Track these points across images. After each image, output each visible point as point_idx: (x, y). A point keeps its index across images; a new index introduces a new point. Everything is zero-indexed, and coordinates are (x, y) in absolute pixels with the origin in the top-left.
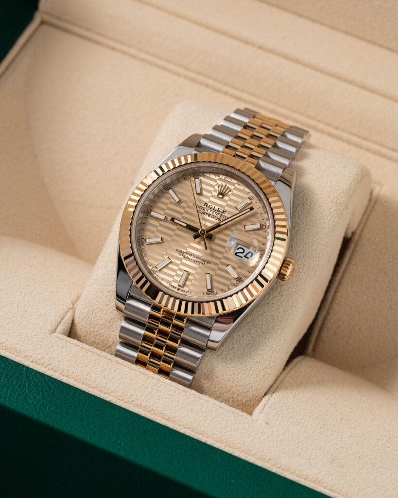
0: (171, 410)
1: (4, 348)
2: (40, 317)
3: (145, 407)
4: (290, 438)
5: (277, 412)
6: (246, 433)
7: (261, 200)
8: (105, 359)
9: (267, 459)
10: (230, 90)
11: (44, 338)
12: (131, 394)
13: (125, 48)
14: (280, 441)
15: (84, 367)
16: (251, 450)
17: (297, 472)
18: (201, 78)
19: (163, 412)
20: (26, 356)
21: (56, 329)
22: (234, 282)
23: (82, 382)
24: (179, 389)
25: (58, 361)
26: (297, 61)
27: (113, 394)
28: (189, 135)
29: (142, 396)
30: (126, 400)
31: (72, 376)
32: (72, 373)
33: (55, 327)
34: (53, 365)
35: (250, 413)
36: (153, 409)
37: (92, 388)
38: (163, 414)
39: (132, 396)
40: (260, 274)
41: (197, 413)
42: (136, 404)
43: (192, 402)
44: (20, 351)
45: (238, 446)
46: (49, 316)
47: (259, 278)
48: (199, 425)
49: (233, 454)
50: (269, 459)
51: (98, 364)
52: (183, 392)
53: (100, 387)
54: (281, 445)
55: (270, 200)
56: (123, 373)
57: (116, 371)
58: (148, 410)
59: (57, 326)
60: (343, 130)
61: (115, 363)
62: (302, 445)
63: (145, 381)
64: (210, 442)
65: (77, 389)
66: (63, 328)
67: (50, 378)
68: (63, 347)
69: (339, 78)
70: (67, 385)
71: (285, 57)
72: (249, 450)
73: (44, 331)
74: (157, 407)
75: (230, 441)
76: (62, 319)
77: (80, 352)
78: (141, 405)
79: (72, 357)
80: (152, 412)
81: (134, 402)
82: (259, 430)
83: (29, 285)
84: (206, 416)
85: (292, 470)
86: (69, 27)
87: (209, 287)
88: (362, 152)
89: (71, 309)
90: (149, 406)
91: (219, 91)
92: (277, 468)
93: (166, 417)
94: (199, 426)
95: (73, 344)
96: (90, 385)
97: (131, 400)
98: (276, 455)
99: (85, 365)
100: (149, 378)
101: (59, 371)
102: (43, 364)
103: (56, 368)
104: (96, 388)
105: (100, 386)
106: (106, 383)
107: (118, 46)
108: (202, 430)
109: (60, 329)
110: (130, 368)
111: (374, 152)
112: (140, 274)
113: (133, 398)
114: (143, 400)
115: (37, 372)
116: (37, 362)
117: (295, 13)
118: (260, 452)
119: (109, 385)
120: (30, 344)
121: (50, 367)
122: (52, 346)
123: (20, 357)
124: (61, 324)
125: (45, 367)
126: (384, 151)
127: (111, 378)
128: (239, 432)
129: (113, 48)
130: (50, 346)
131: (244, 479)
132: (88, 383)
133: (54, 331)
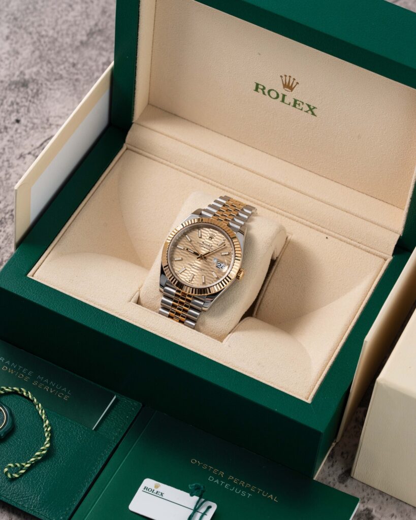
0: (184, 339)
1: (106, 308)
2: (123, 294)
3: (171, 337)
5: (234, 341)
6: (219, 350)
7: (229, 241)
8: (154, 315)
10: (219, 185)
11: (125, 304)
12: (166, 331)
13: (168, 163)
14: (235, 354)
15: (144, 318)
18: (206, 179)
20: (116, 312)
22: (215, 279)
23: (142, 325)
24: (188, 329)
25: (131, 315)
26: (253, 172)
27: (157, 331)
28: (197, 209)
29: (170, 332)
30: (163, 334)
31: (138, 322)
33: (130, 299)
35: (222, 342)
36: (176, 338)
37: (147, 327)
38: (180, 341)
40: (228, 276)
41: (196, 341)
42: (168, 336)
43: (194, 336)
44: (114, 310)
45: (215, 356)
46: (128, 294)
47: (227, 278)
48: (197, 346)
49: (213, 360)
50: (229, 363)
51: (151, 317)
52: (190, 331)
53: (151, 327)
54: (235, 356)
55: (233, 241)
56: (162, 322)
57: (159, 320)
60: (275, 207)
61: (159, 317)
63: (172, 325)
64: (201, 354)
65: (140, 328)
67: (128, 323)
68: (134, 309)
70: (136, 326)
71: (247, 169)
73: (125, 301)
74: (178, 338)
75: (211, 354)
76: (134, 295)
77: (142, 311)
79: (138, 313)
82: (225, 349)
83: (118, 279)
84: (200, 342)
86: (141, 151)
87: (203, 282)
88: (283, 218)
89: (138, 291)
91: (214, 186)
93: (182, 342)
95: (139, 307)
98: (233, 360)
100: (175, 324)
101: (132, 320)
102: (124, 316)
104: (149, 328)
106: (154, 326)
107: (165, 162)
109: (133, 300)
110: (165, 319)
111: (290, 218)
112: (171, 275)
113: (166, 333)
114: (172, 334)
115: (122, 320)
116: (122, 315)
120: (118, 307)
122: (129, 308)
123: (114, 313)
124: (134, 298)
125: (125, 318)
126: (295, 217)
127: (156, 323)
128: (216, 350)
129: (162, 163)
132: (145, 326)
133: (130, 301)
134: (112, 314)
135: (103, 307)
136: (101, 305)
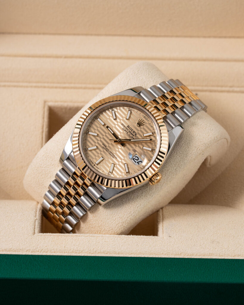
0: (118, 248)
1: (13, 251)
2: (23, 229)
3: (103, 252)
4: (185, 239)
5: (171, 229)
6: (162, 245)
8: (69, 237)
9: (180, 254)
10: (58, 85)
11: (32, 238)
12: (93, 248)
14: (181, 242)
15: (61, 244)
16: (169, 253)
17: (198, 254)
18: (39, 85)
19: (114, 251)
20: (27, 251)
21: (34, 232)
23: (64, 252)
24: (115, 237)
25: (46, 246)
27: (83, 252)
29: (99, 247)
30: (92, 252)
31: (57, 251)
32: (56, 249)
33: (34, 231)
34: (44, 249)
36: (108, 252)
37: (70, 253)
38: (115, 252)
39: (94, 249)
41: (132, 245)
42: (98, 252)
43: (126, 241)
44: (23, 249)
45: (161, 253)
46: (28, 227)
48: (136, 250)
49: (162, 257)
50: (181, 253)
51: (67, 240)
52: (118, 238)
53: (75, 251)
54: (183, 244)
56: (83, 240)
57: (78, 240)
58: (106, 253)
59: (35, 230)
61: (76, 237)
62: (193, 240)
63: (96, 239)
64: (146, 256)
66: (38, 230)
68: (44, 239)
70: (58, 256)
72: (168, 253)
73: (30, 235)
74: (110, 250)
75: (156, 252)
76: (35, 226)
77: (55, 238)
78: (101, 252)
79: (52, 242)
80: (108, 253)
81: (96, 252)
82: (168, 242)
83: (7, 216)
84: (137, 245)
85: (195, 254)
89: (36, 220)
90: (106, 251)
91: (52, 87)
92: (187, 256)
93: (117, 253)
94: (137, 251)
95: (48, 235)
96: (68, 252)
97: (95, 251)
98: (183, 250)
99: (61, 243)
100: (98, 237)
101: (49, 252)
102: (38, 251)
103: (46, 250)
104: (73, 252)
105: (74, 251)
106: (77, 248)
108: (139, 252)
110: (84, 236)
113: (95, 250)
114: (101, 249)
116: (35, 251)
118: (174, 252)
119: (79, 248)
120: (26, 244)
121: (43, 251)
122: (38, 240)
123: (24, 252)
124: (36, 229)
125: (40, 252)
127: (78, 244)
128: (158, 246)
130: (37, 241)
131: (175, 267)
132: (67, 251)
133: (34, 233)
134: (24, 253)
135: (9, 251)
136: (6, 250)
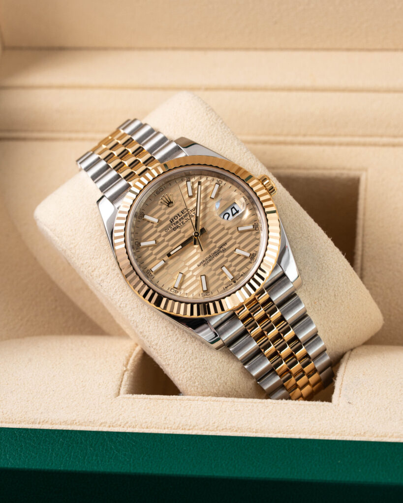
0: (256, 422)
1: (78, 424)
2: (100, 386)
3: (230, 429)
4: (376, 408)
5: (354, 391)
6: (333, 418)
8: (176, 401)
9: (362, 434)
11: (112, 403)
12: (213, 422)
13: (81, 135)
14: (368, 414)
15: (160, 415)
16: (344, 431)
17: (395, 435)
19: (249, 427)
20: (101, 424)
21: (119, 392)
23: (163, 428)
24: (255, 403)
25: (133, 417)
26: (246, 89)
27: (196, 427)
29: (223, 420)
30: (210, 429)
31: (152, 426)
32: (151, 423)
33: (117, 391)
34: (130, 423)
35: (330, 400)
36: (238, 428)
37: (174, 429)
38: (250, 428)
39: (214, 423)
41: (281, 417)
42: (221, 429)
43: (272, 409)
44: (94, 421)
45: (331, 432)
46: (109, 383)
48: (287, 426)
49: (330, 439)
50: (365, 433)
51: (172, 407)
52: (260, 404)
53: (183, 426)
54: (370, 416)
56: (198, 407)
57: (190, 408)
58: (235, 430)
59: (120, 389)
60: (311, 135)
61: (187, 401)
62: (390, 410)
63: (222, 406)
64: (303, 436)
65: (161, 435)
66: (125, 389)
67: (132, 434)
68: (132, 404)
69: (290, 89)
70: (150, 434)
72: (342, 431)
73: (109, 397)
74: (242, 425)
75: (322, 429)
76: (122, 382)
77: (150, 403)
78: (226, 428)
79: (145, 409)
80: (239, 431)
81: (219, 428)
82: (344, 412)
83: (77, 365)
84: (290, 417)
85: (390, 435)
86: (22, 135)
88: (336, 148)
89: (125, 371)
90: (234, 427)
92: (376, 437)
93: (254, 430)
94: (288, 428)
95: (140, 398)
96: (171, 427)
97: (216, 426)
98: (369, 427)
99: (160, 412)
100: (224, 403)
101: (137, 426)
102: (120, 425)
103: (134, 424)
104: (178, 428)
105: (180, 426)
106: (186, 420)
107: (74, 135)
108: (292, 429)
109: (123, 389)
110: (202, 400)
111: (348, 144)
113: (216, 425)
114: (227, 423)
115: (118, 433)
116: (114, 425)
117: (226, 49)
118: (353, 430)
119: (189, 421)
120: (101, 412)
121: (127, 425)
122: (123, 407)
123: (96, 426)
124: (123, 386)
125: (123, 427)
126: (356, 139)
127: (189, 414)
128: (327, 419)
129: (70, 139)
130: (121, 407)
131: (349, 456)
132: (169, 426)
133: (118, 394)
134: (95, 429)
135: (71, 424)
136: (65, 423)
